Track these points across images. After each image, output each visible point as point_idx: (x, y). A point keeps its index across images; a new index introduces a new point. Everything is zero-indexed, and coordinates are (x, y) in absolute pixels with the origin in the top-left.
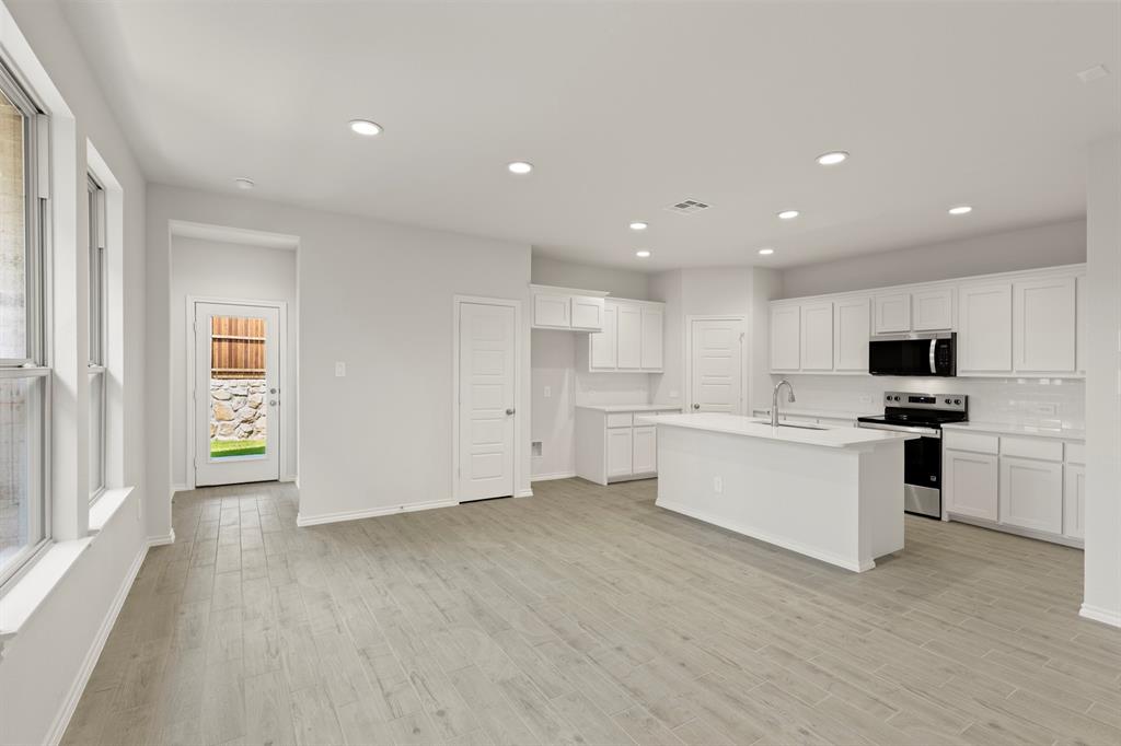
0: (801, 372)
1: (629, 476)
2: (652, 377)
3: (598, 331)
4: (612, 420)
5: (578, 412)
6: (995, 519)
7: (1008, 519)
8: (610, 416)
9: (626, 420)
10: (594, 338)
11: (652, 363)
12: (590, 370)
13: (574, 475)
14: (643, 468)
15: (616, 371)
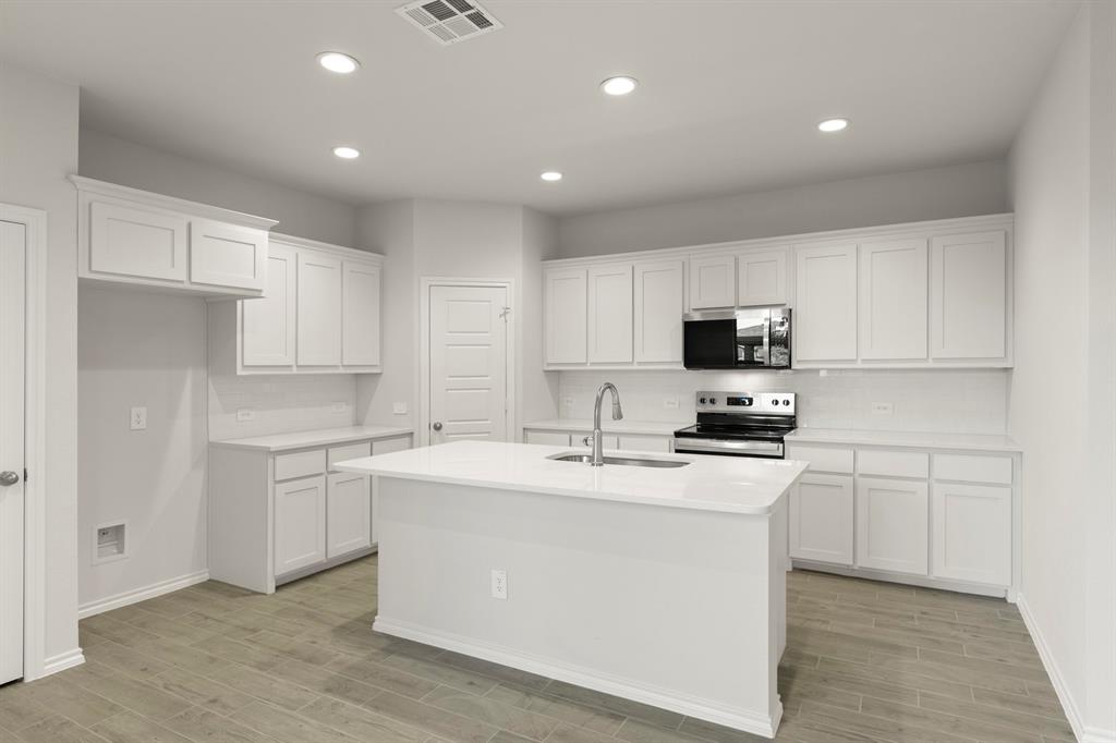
0: (589, 367)
1: (320, 564)
2: (361, 382)
3: (255, 294)
4: (285, 467)
5: (215, 455)
6: (851, 563)
7: (867, 562)
8: (280, 460)
9: (315, 461)
10: (247, 308)
11: (362, 356)
12: (240, 372)
13: (205, 577)
14: (347, 544)
15: (295, 371)
